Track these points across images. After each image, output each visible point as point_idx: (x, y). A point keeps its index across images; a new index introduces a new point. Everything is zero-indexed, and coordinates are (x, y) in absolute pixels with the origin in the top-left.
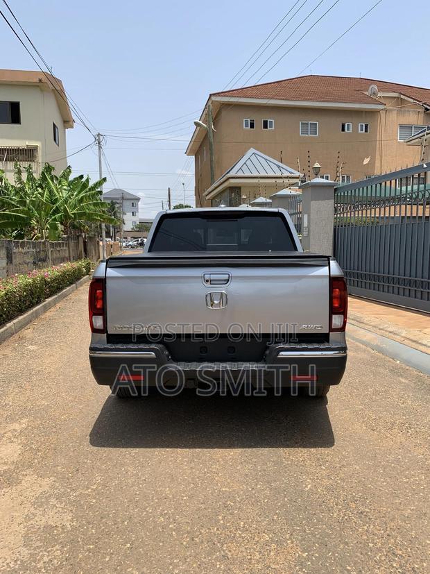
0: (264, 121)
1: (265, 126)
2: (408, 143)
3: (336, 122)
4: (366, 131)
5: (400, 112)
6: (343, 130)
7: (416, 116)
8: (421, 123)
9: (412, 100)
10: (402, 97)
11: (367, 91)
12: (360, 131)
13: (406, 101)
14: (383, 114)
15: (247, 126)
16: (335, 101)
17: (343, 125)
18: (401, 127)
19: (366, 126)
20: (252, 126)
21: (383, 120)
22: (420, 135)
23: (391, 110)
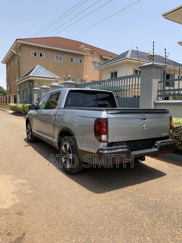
0: (40, 54)
1: (41, 56)
2: (96, 69)
3: (70, 57)
4: (80, 62)
5: (92, 56)
6: (72, 61)
7: (98, 59)
8: (99, 62)
9: (96, 53)
10: (93, 51)
11: (80, 47)
12: (78, 62)
13: (94, 52)
14: (86, 56)
15: (33, 54)
16: (69, 49)
17: (72, 59)
18: (93, 62)
19: (80, 60)
20: (35, 55)
21: (86, 59)
22: (100, 66)
23: (89, 56)
